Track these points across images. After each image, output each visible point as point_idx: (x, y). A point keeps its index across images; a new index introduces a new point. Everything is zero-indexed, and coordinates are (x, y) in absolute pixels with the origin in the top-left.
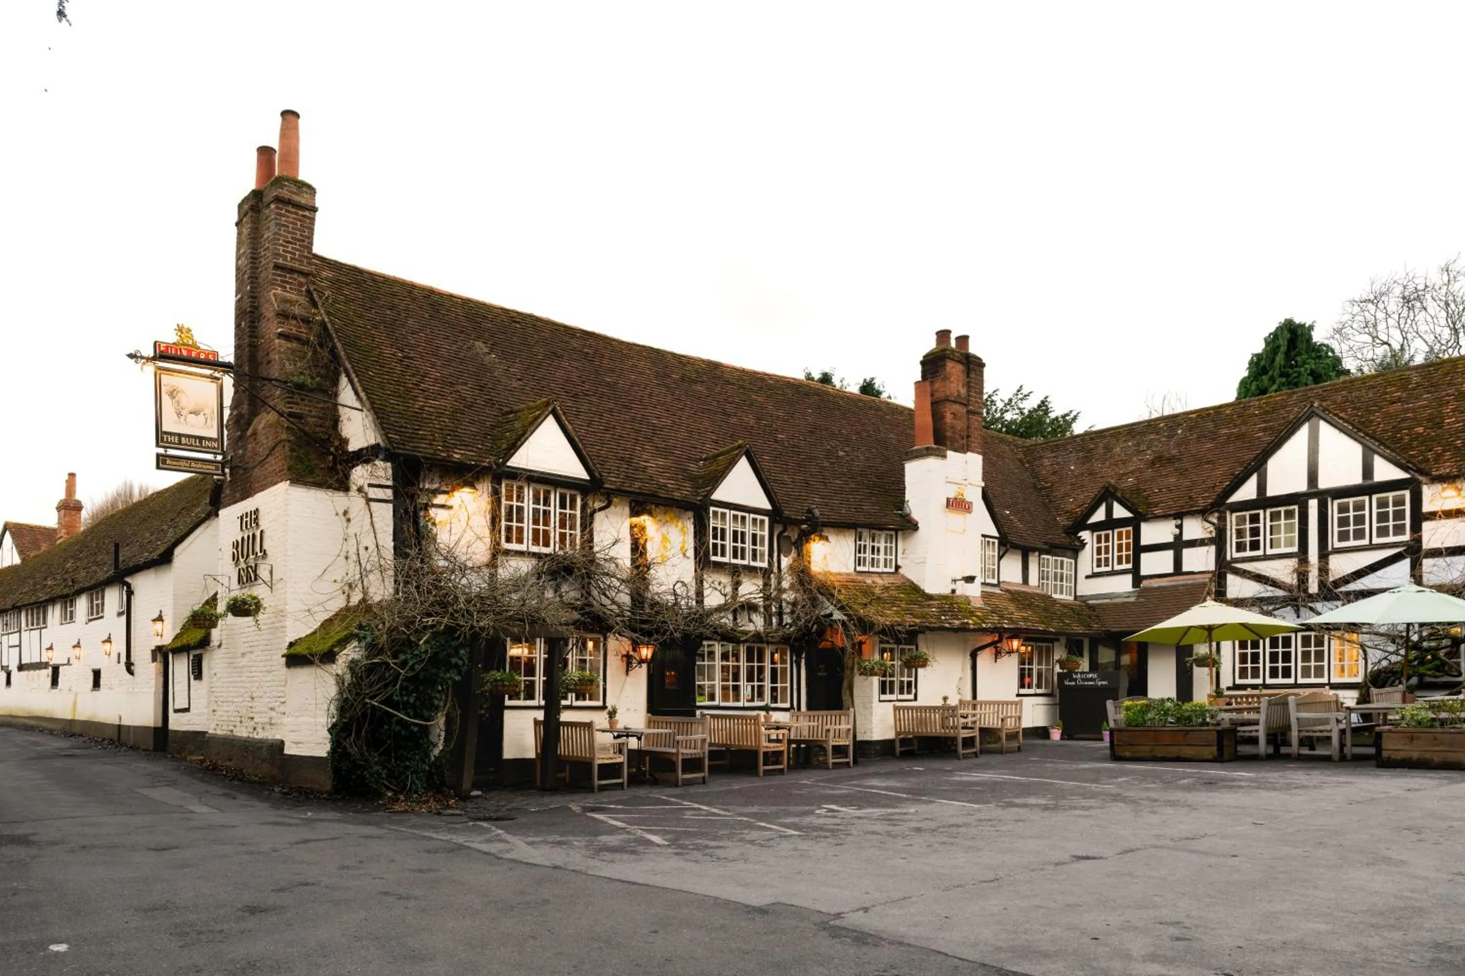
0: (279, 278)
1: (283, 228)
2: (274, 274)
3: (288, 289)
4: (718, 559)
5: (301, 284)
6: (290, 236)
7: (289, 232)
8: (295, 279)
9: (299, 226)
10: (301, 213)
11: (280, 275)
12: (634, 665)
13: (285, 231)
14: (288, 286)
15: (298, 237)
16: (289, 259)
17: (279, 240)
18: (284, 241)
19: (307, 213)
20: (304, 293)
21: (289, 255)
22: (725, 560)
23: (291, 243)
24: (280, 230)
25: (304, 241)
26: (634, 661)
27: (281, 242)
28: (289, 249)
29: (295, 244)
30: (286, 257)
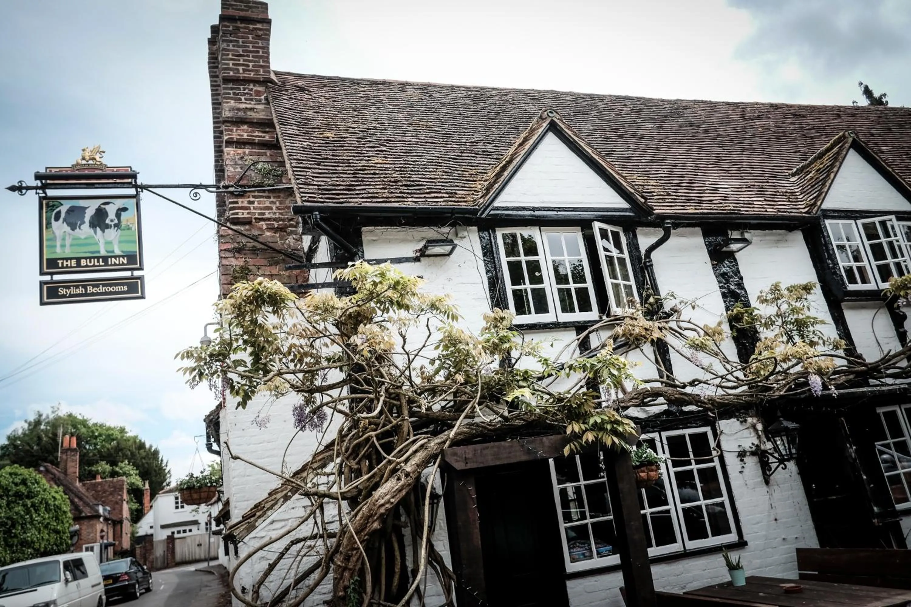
0: (231, 92)
1: (231, 45)
2: (225, 89)
3: (243, 100)
4: (859, 286)
5: (258, 93)
6: (240, 50)
7: (239, 46)
8: (251, 90)
9: (251, 39)
10: (251, 27)
11: (232, 89)
12: (774, 466)
13: (234, 46)
14: (243, 98)
15: (251, 49)
16: (241, 71)
17: (228, 55)
18: (233, 55)
19: (259, 26)
20: (263, 101)
21: (241, 68)
22: (871, 286)
23: (243, 56)
24: (228, 46)
25: (258, 52)
26: (772, 459)
27: (230, 56)
28: (241, 62)
29: (249, 56)
30: (238, 70)
